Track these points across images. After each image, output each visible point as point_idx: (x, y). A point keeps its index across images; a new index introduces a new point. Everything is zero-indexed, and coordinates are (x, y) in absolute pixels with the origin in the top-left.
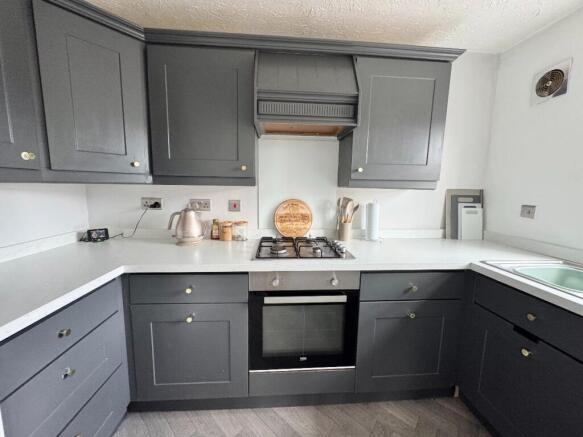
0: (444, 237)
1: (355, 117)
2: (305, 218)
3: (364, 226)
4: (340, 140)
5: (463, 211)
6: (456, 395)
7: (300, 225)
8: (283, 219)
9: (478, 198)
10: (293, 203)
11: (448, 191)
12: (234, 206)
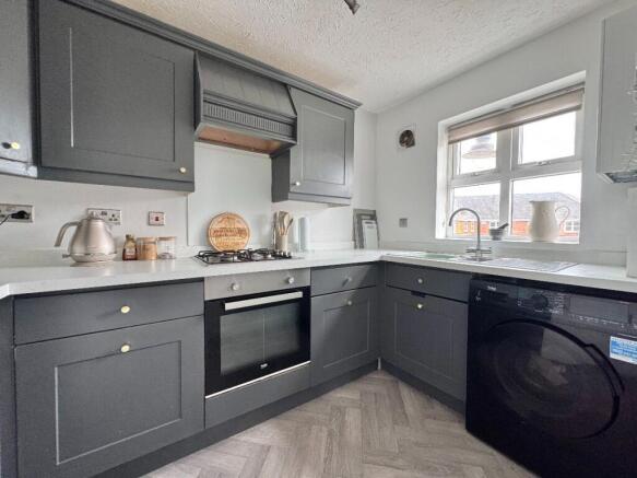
0: (355, 247)
1: (294, 135)
2: (242, 232)
3: (297, 239)
4: (272, 159)
5: (365, 225)
6: (379, 367)
7: (237, 239)
8: (219, 233)
9: (373, 216)
10: (229, 217)
11: (355, 210)
12: (155, 220)
